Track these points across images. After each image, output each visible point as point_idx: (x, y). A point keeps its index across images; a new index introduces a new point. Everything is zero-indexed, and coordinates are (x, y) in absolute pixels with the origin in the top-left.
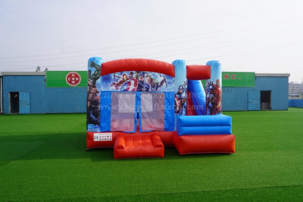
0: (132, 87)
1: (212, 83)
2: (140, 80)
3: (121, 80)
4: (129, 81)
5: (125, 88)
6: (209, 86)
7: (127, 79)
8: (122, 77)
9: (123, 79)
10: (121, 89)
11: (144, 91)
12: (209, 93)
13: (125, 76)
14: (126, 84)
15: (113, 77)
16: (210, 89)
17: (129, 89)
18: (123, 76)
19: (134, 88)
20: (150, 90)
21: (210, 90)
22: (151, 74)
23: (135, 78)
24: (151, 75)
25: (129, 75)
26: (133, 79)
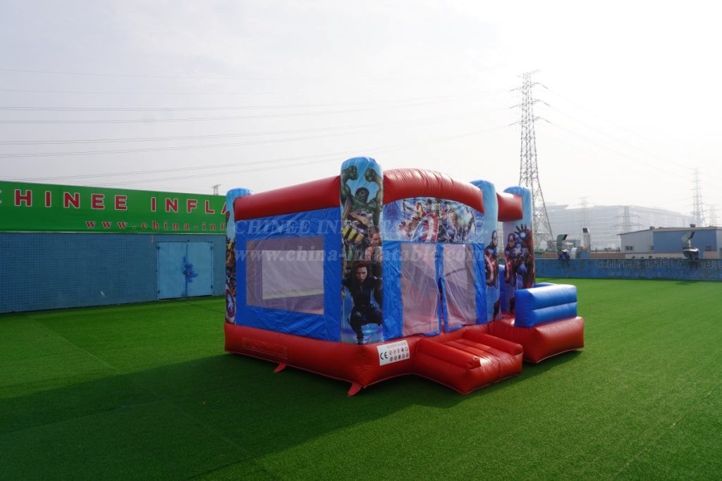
0: (431, 233)
1: (526, 227)
2: (441, 217)
3: (414, 215)
4: (425, 218)
5: (421, 234)
6: (519, 234)
7: (424, 215)
8: (415, 209)
9: (418, 213)
10: (415, 236)
11: (447, 243)
12: (519, 245)
13: (420, 209)
14: (422, 224)
15: (402, 209)
16: (522, 239)
17: (426, 236)
18: (418, 208)
19: (434, 233)
20: (455, 239)
21: (520, 240)
22: (454, 205)
23: (434, 214)
24: (456, 209)
25: (425, 206)
26: (431, 215)
